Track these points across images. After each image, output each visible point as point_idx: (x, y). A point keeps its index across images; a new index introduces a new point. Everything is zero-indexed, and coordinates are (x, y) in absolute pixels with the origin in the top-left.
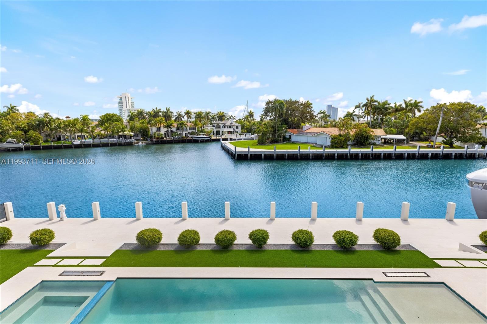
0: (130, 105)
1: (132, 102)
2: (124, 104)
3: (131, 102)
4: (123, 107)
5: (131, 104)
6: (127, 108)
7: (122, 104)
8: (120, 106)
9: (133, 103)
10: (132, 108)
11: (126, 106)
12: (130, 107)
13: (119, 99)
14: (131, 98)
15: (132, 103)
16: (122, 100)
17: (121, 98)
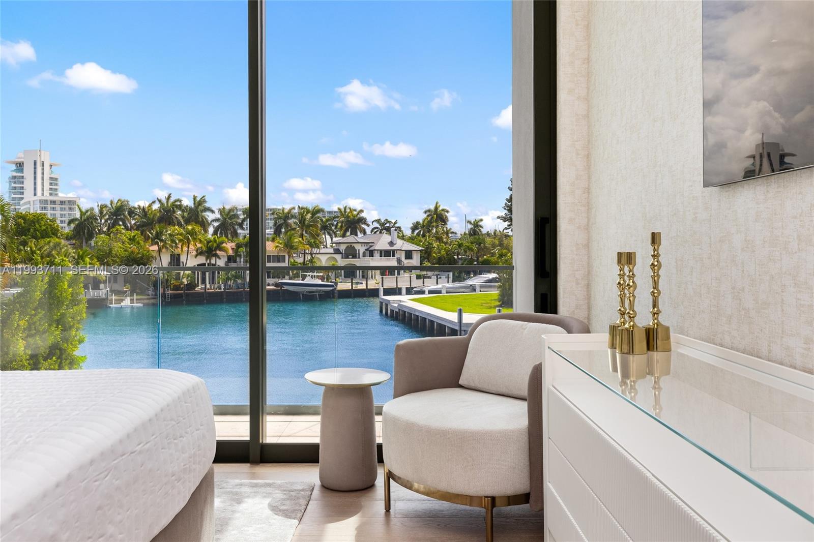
0: (47, 186)
1: (53, 176)
2: (28, 184)
3: (51, 178)
4: (22, 193)
5: (51, 184)
6: (35, 194)
7: (22, 183)
8: (15, 188)
9: (56, 179)
10: (51, 194)
11: (35, 189)
12: (47, 193)
13: (14, 167)
14: (51, 166)
15: (54, 181)
16: (22, 171)
17: (20, 166)
